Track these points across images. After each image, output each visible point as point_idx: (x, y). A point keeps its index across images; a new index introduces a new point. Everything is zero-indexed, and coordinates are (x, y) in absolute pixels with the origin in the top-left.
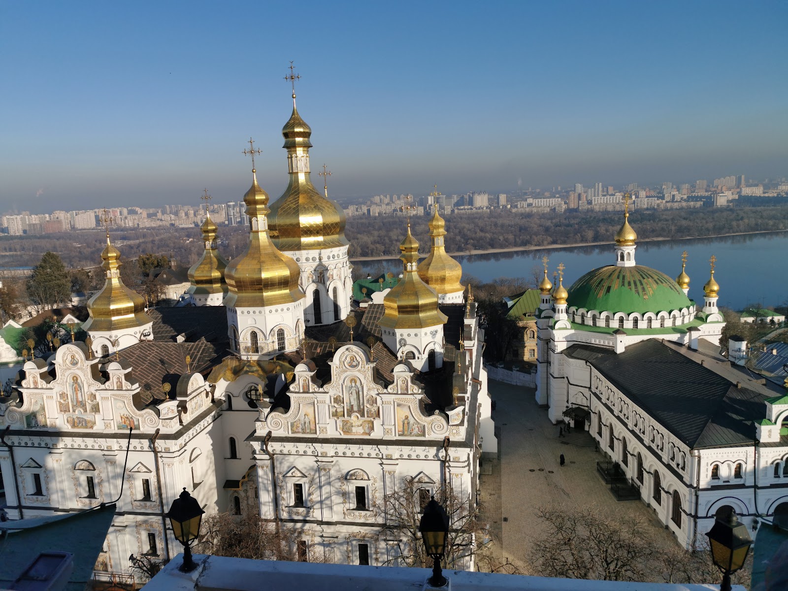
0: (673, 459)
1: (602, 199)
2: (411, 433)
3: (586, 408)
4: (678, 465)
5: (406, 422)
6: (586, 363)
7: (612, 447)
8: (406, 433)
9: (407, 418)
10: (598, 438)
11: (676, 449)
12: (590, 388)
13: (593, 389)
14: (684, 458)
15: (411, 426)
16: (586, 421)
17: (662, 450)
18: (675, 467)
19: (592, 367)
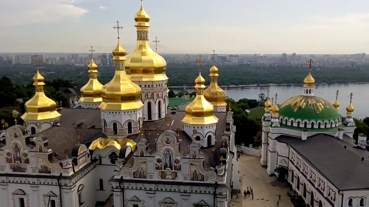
0: (329, 195)
1: (296, 62)
2: (197, 179)
3: (286, 168)
4: (332, 198)
5: (195, 173)
6: (287, 145)
7: (298, 188)
8: (195, 179)
9: (195, 171)
10: (291, 183)
11: (331, 190)
12: (288, 158)
13: (290, 158)
14: (335, 195)
15: (197, 175)
16: (286, 175)
17: (324, 190)
18: (330, 199)
19: (290, 147)
